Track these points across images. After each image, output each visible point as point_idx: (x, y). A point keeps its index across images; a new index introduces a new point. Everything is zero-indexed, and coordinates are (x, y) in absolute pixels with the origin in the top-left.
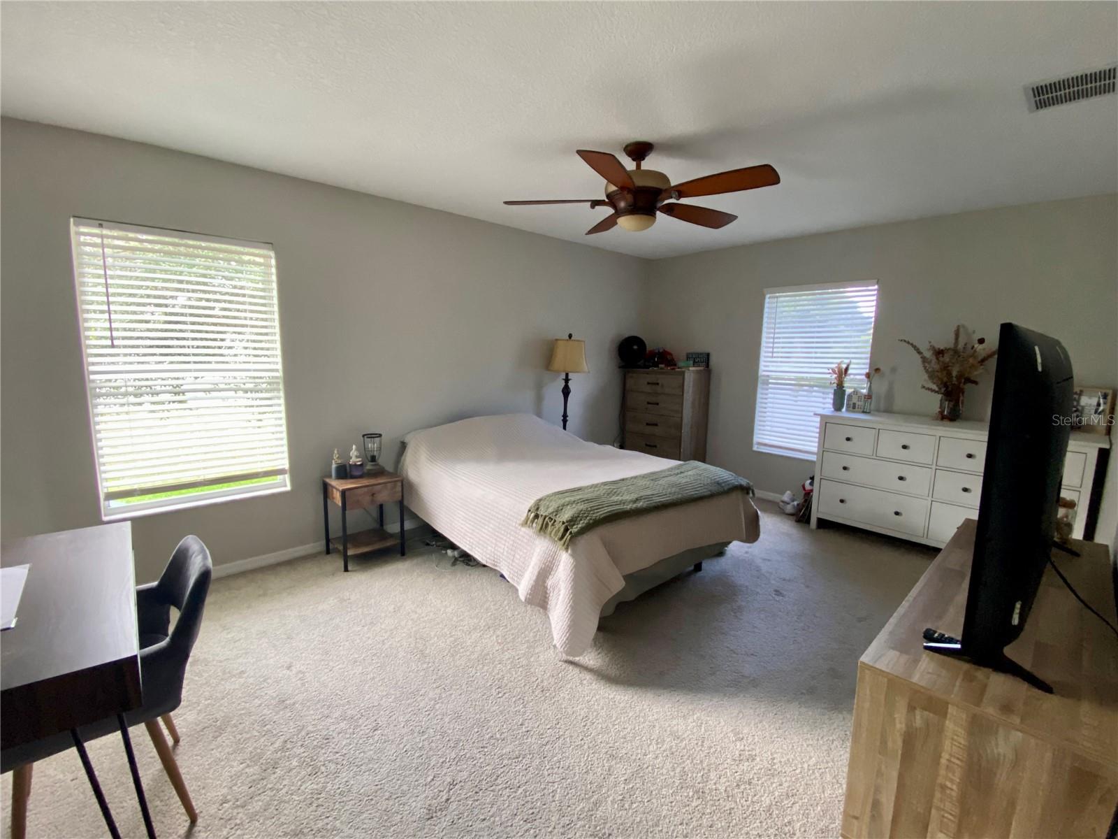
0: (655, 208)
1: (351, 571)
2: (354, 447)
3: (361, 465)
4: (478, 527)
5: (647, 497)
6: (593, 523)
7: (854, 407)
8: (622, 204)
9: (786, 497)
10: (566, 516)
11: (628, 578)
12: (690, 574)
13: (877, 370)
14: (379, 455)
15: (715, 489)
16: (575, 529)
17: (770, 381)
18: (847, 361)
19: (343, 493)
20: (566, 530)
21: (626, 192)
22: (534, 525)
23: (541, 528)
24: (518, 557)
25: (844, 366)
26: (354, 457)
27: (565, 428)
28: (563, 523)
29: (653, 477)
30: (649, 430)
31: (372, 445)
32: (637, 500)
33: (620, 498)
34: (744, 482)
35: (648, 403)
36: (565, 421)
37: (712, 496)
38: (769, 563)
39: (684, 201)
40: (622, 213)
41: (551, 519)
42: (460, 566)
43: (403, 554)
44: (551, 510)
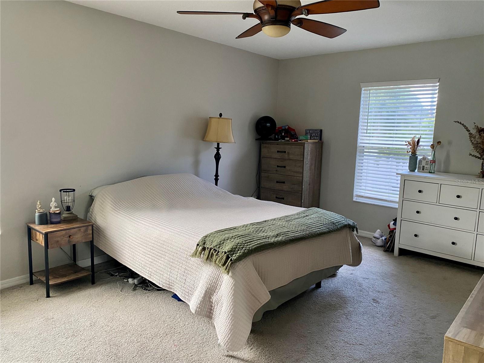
0: (290, 21)
1: (52, 297)
2: (53, 199)
3: (59, 213)
4: (156, 259)
5: (284, 233)
6: (248, 252)
7: (423, 169)
8: (266, 17)
9: (377, 234)
10: (227, 248)
11: (273, 293)
12: (314, 289)
13: (439, 143)
14: (73, 205)
15: (331, 227)
16: (234, 257)
17: (365, 150)
18: (418, 136)
19: (46, 235)
20: (228, 258)
21: (270, 9)
22: (202, 256)
23: (208, 258)
24: (189, 281)
25: (417, 140)
26: (54, 208)
27: (216, 184)
28: (225, 253)
29: (287, 219)
30: (278, 186)
31: (68, 198)
32: (277, 235)
33: (266, 234)
34: (351, 222)
35: (278, 166)
36: (216, 180)
37: (329, 232)
38: (367, 281)
39: (311, 17)
40: (267, 23)
41: (215, 250)
42: (139, 291)
43: (93, 283)
44: (215, 244)
